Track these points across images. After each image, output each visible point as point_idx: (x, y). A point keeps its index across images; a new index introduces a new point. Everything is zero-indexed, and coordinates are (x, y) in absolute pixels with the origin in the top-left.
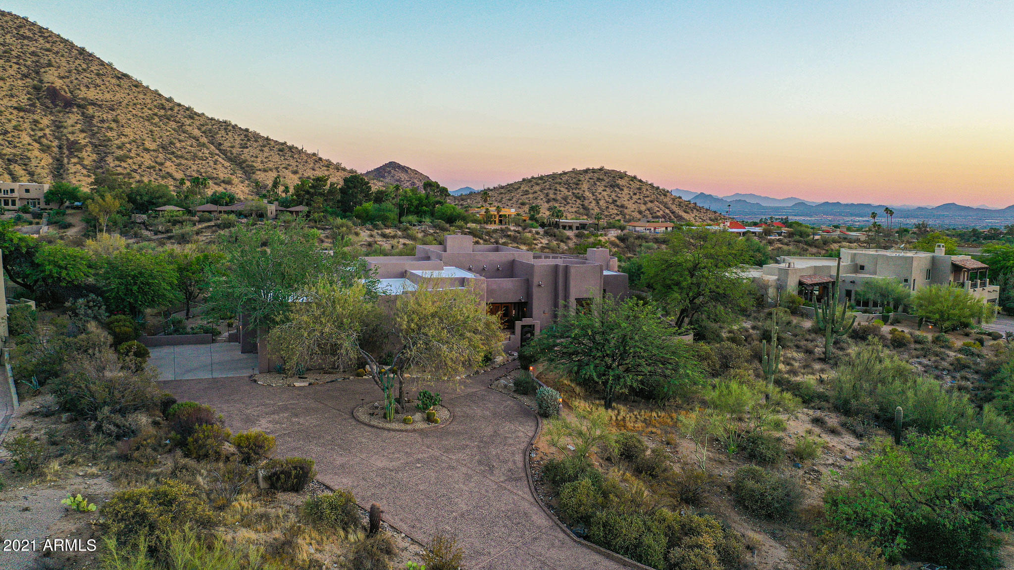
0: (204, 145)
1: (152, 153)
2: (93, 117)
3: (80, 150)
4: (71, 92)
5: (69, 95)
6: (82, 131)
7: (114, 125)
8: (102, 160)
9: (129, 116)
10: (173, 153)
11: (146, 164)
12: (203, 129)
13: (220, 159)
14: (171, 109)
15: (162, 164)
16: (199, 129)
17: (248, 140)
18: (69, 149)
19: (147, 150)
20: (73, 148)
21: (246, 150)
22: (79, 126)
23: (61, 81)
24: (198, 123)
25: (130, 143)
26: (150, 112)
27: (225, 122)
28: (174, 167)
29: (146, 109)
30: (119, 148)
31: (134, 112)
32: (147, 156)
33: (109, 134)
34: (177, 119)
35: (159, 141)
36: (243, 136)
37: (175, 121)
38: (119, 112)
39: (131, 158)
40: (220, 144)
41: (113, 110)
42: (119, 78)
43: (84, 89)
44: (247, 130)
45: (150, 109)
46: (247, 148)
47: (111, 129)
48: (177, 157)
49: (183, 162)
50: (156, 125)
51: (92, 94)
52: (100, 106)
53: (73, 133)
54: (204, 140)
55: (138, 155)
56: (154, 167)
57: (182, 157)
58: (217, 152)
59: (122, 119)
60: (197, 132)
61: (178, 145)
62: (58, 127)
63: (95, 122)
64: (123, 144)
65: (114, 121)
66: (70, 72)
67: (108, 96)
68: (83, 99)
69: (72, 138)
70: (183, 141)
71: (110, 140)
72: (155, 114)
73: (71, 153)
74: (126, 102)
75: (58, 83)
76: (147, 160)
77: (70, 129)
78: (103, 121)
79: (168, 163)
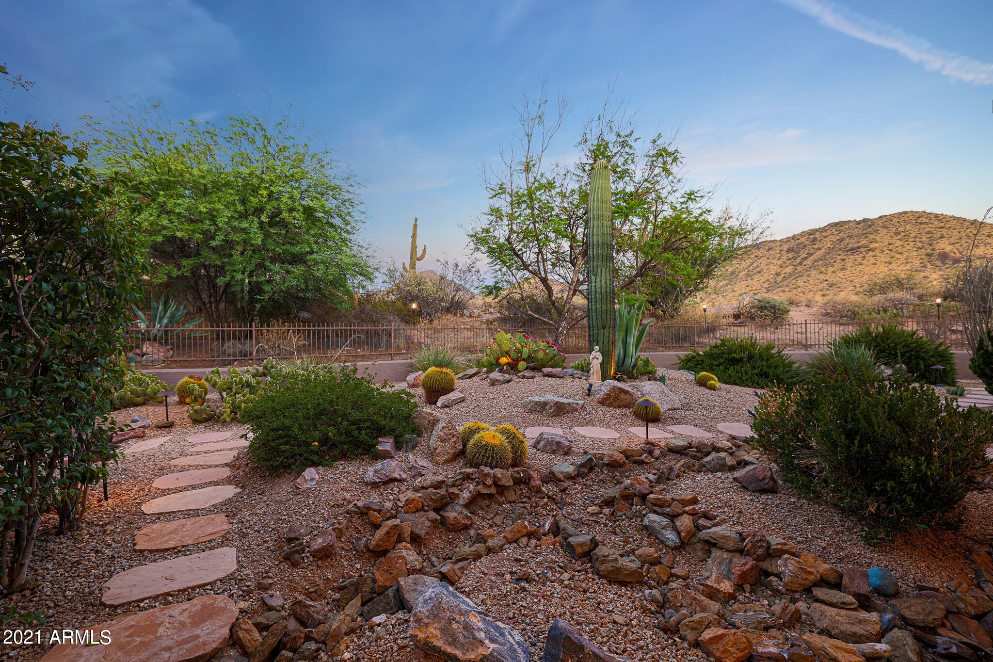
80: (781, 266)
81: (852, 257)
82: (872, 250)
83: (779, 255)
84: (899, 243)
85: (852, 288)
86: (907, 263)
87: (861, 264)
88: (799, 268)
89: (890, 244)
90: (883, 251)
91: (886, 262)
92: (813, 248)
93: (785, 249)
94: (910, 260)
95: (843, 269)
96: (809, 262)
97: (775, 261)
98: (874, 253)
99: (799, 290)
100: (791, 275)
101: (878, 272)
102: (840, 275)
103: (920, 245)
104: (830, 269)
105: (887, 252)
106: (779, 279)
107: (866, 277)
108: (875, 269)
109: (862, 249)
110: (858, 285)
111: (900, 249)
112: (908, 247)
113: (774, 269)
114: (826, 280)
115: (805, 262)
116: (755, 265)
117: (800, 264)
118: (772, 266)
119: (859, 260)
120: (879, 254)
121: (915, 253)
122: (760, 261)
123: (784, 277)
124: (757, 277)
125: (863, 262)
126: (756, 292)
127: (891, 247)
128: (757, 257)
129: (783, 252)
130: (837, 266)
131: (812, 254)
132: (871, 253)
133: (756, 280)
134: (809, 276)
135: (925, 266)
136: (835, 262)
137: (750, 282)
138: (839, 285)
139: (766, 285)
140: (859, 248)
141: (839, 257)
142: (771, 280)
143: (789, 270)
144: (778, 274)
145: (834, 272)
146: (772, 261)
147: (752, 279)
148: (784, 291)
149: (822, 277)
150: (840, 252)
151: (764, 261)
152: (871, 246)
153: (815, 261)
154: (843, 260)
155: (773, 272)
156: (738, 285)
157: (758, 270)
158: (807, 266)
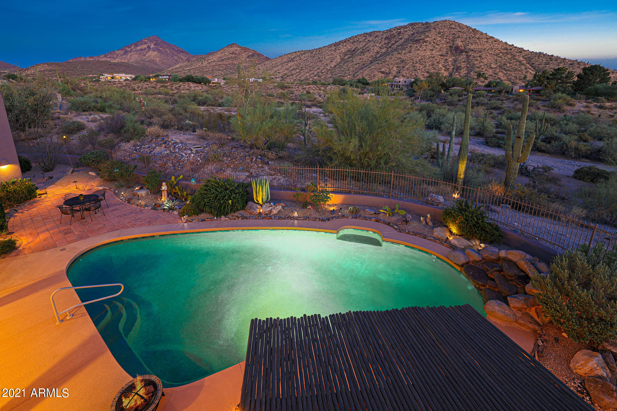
0: (523, 64)
1: (493, 69)
2: (470, 56)
3: (460, 70)
4: (464, 47)
5: (463, 48)
6: (464, 62)
7: (479, 58)
8: (469, 73)
9: (487, 54)
10: (504, 69)
11: (489, 74)
12: (525, 57)
13: (530, 71)
14: (511, 49)
15: (496, 74)
16: (523, 57)
17: (551, 60)
18: (457, 69)
19: (491, 68)
20: (458, 69)
21: (548, 66)
22: (463, 60)
23: (461, 43)
24: (523, 54)
25: (484, 65)
26: (499, 52)
27: (540, 53)
28: (503, 75)
29: (497, 51)
30: (478, 68)
31: (491, 52)
32: (490, 70)
33: (476, 62)
34: (512, 54)
35: (499, 64)
36: (548, 59)
37: (511, 55)
38: (483, 53)
39: (483, 72)
40: (533, 64)
41: (480, 52)
42: (488, 39)
43: (470, 45)
44: (552, 56)
45: (499, 50)
46: (549, 64)
47: (477, 60)
48: (506, 70)
49: (508, 72)
50: (500, 57)
51: (472, 47)
52: (475, 51)
53: (460, 63)
54: (525, 62)
55: (486, 70)
56: (492, 75)
57: (509, 70)
58: (530, 67)
59: (483, 56)
60: (521, 59)
61: (508, 65)
62: (455, 61)
63: (471, 58)
64: (481, 66)
65: (479, 57)
66: (466, 39)
67: (480, 47)
68: (468, 49)
69: (459, 65)
70: (512, 63)
71: (475, 65)
72: (501, 52)
73: (457, 70)
74: (488, 48)
75: (460, 44)
76: (490, 72)
77: (459, 61)
78: (474, 57)
79: (500, 73)
80: (380, 48)
81: (415, 45)
82: (426, 42)
83: (380, 41)
84: (439, 39)
85: (411, 64)
86: (440, 51)
87: (419, 50)
88: (390, 50)
89: (435, 39)
90: (430, 43)
91: (430, 50)
92: (398, 38)
93: (384, 37)
94: (442, 49)
95: (410, 52)
96: (394, 46)
97: (378, 45)
98: (426, 44)
99: (386, 63)
100: (384, 53)
101: (426, 55)
102: (408, 55)
103: (448, 41)
104: (404, 52)
105: (432, 43)
106: (378, 55)
107: (420, 57)
108: (425, 53)
109: (421, 41)
110: (415, 62)
111: (438, 43)
112: (443, 42)
113: (376, 49)
114: (400, 58)
115: (393, 46)
116: (367, 46)
117: (390, 47)
118: (375, 48)
119: (418, 47)
120: (428, 45)
121: (445, 45)
122: (370, 44)
123: (381, 55)
124: (367, 54)
125: (420, 49)
126: (365, 63)
127: (435, 41)
128: (369, 41)
129: (383, 39)
130: (407, 50)
131: (397, 42)
132: (425, 44)
133: (366, 55)
134: (392, 55)
135: (447, 53)
136: (407, 47)
137: (362, 57)
138: (406, 62)
139: (370, 59)
140: (420, 40)
141: (409, 45)
142: (374, 56)
143: (384, 50)
144: (378, 53)
145: (405, 53)
146: (376, 44)
147: (364, 55)
148: (378, 63)
149: (399, 56)
150: (410, 42)
151: (371, 44)
152: (426, 40)
153: (398, 46)
154: (411, 46)
155: (375, 51)
156: (356, 58)
157: (368, 49)
158: (394, 49)
